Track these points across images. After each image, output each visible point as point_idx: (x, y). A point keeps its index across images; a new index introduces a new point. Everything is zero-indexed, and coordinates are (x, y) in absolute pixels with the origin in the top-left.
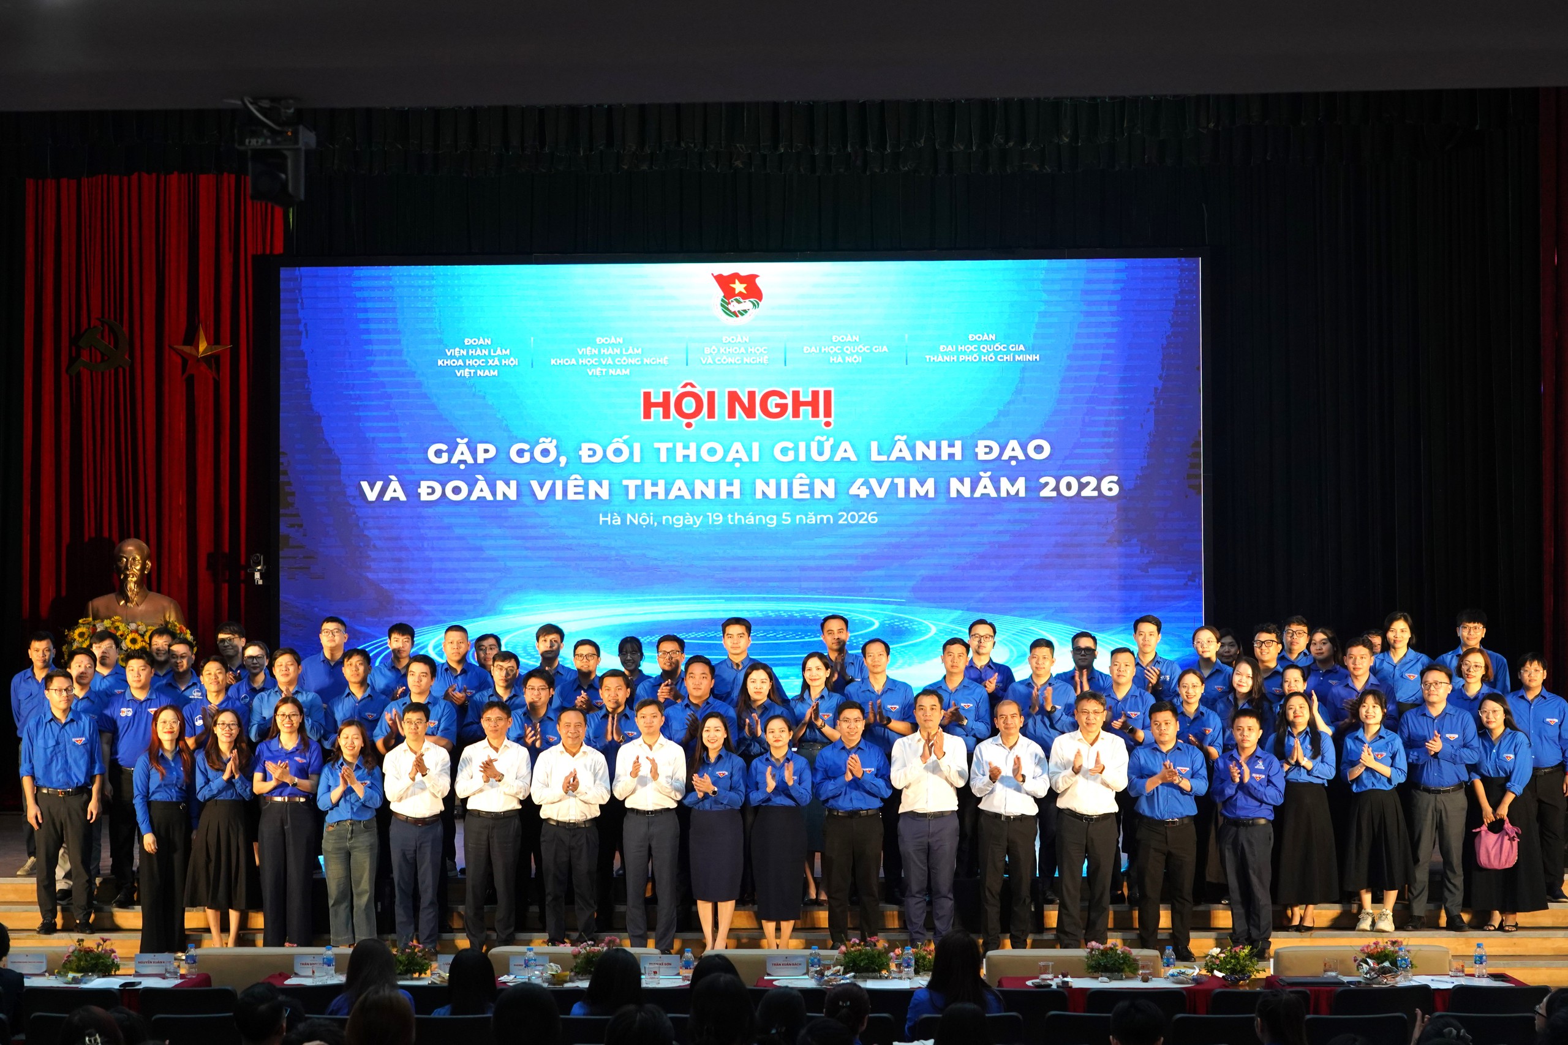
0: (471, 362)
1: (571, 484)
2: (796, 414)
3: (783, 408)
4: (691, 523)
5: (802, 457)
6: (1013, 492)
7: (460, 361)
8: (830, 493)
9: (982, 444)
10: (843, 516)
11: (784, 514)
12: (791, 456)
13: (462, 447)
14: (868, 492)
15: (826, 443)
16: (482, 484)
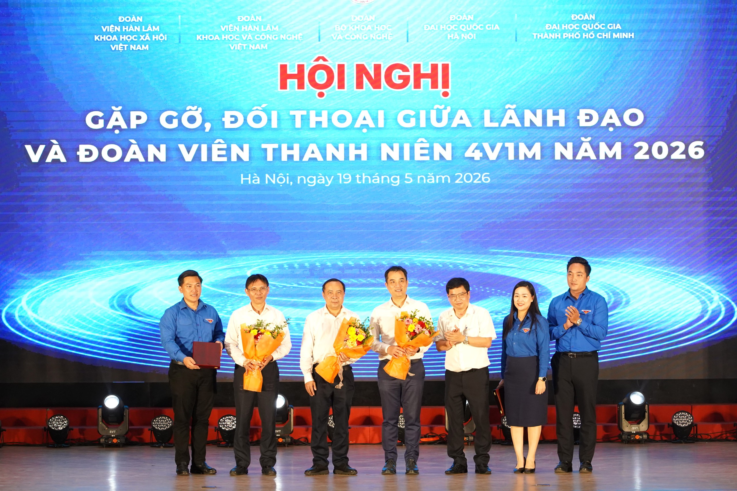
0: (125, 38)
1: (215, 147)
2: (417, 85)
3: (406, 79)
4: (323, 182)
5: (423, 124)
6: (610, 155)
7: (115, 36)
8: (448, 156)
9: (583, 112)
10: (459, 176)
11: (406, 174)
12: (413, 123)
13: (117, 115)
14: (481, 155)
15: (443, 111)
16: (134, 148)
